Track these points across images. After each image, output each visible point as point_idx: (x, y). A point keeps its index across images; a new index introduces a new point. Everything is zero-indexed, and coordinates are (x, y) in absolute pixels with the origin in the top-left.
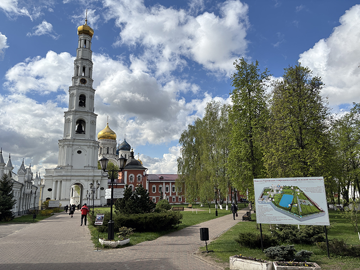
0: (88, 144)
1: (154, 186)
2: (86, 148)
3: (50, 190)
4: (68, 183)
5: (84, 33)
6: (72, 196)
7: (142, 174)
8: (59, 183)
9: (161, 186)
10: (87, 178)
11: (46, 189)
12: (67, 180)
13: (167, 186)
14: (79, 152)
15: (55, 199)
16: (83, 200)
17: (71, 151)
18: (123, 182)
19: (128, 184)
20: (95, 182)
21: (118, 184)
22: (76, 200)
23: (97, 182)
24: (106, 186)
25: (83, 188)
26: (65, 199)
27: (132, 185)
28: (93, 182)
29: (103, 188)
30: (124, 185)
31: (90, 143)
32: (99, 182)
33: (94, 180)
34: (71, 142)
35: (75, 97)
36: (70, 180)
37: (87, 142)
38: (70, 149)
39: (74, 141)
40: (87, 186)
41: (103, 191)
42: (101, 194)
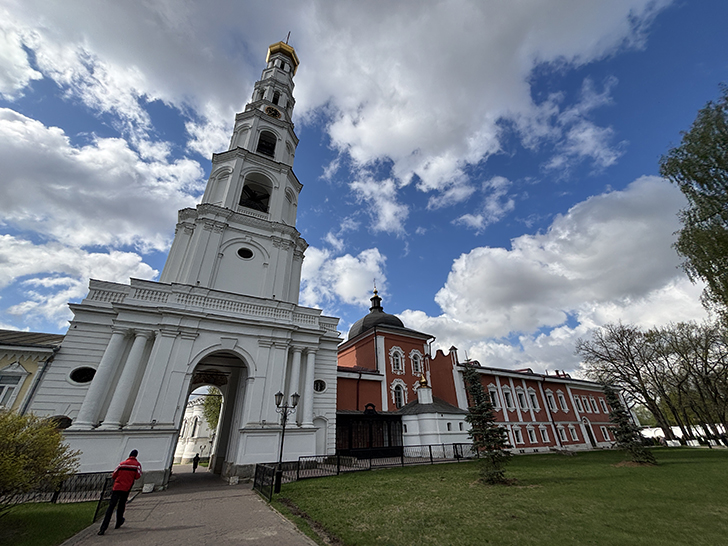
0: (278, 234)
2: (268, 245)
4: (183, 346)
6: (193, 436)
7: (422, 351)
8: (138, 343)
9: (491, 387)
10: (268, 333)
12: (180, 332)
13: (506, 388)
14: (245, 254)
15: (97, 425)
16: (243, 431)
17: (217, 244)
18: (376, 372)
19: (391, 377)
20: (297, 356)
21: (364, 377)
22: (200, 443)
23: (304, 354)
24: (331, 377)
25: (247, 373)
26: (154, 423)
27: (402, 384)
28: (291, 353)
29: (319, 385)
30: (380, 382)
31: (283, 233)
32: (311, 358)
33: (296, 345)
34: (223, 216)
35: (250, 131)
36: (196, 334)
37: (275, 229)
38: (216, 237)
39: (231, 215)
40: (266, 368)
41: (321, 395)
42: (317, 406)
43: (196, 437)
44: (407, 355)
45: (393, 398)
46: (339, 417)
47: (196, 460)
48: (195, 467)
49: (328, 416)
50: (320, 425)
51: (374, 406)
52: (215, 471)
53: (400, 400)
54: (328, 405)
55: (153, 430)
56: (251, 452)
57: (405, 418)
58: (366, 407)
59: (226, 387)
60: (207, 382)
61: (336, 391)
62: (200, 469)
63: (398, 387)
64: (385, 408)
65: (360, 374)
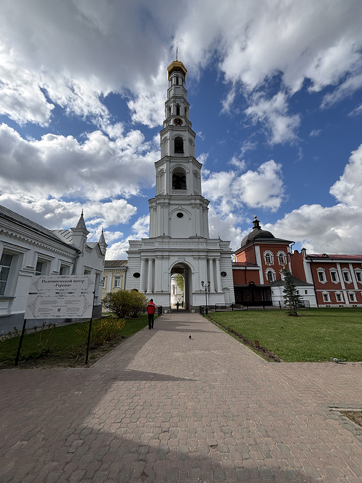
0: (193, 201)
1: (320, 270)
2: (189, 208)
3: (137, 275)
4: (165, 263)
5: (176, 70)
7: (286, 251)
8: (150, 262)
9: (332, 270)
10: (196, 254)
11: (130, 274)
12: (163, 257)
13: (345, 270)
14: (180, 215)
15: (146, 292)
16: (193, 294)
17: (168, 214)
18: (256, 265)
19: (264, 267)
20: (211, 262)
21: (248, 268)
22: (178, 297)
23: (214, 260)
24: (229, 270)
25: (191, 272)
26: (162, 291)
27: (272, 270)
28: (208, 261)
29: (224, 274)
30: (258, 270)
31: (195, 200)
32: (218, 262)
33: (209, 257)
34: (167, 199)
35: (169, 141)
36: (168, 257)
37: (191, 199)
38: (166, 210)
39: (170, 197)
40: (198, 268)
41: (225, 278)
42: (223, 283)
43: (175, 294)
44: (275, 254)
45: (267, 278)
46: (235, 288)
47: (178, 305)
48: (178, 307)
49: (229, 288)
50: (225, 291)
51: (254, 283)
52: (186, 308)
53: (271, 279)
54: (229, 282)
55: (162, 293)
56: (198, 301)
57: (272, 288)
58: (250, 283)
59: (184, 274)
60: (176, 272)
61: (232, 276)
62: (180, 307)
63: (270, 272)
64: (262, 283)
65: (246, 267)
